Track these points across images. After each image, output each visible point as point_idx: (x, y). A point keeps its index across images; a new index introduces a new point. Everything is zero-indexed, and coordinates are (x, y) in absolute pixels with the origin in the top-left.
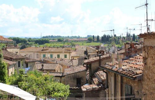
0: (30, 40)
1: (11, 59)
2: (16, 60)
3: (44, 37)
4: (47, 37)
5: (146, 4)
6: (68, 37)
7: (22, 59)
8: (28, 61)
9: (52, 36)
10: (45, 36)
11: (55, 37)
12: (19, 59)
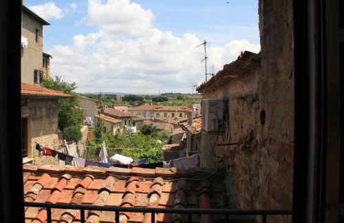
0: (147, 97)
1: (116, 117)
2: (122, 118)
3: (162, 95)
4: (166, 94)
5: (205, 43)
6: (189, 94)
7: (128, 117)
8: (135, 119)
9: (171, 94)
10: (164, 93)
11: (175, 94)
12: (125, 117)
